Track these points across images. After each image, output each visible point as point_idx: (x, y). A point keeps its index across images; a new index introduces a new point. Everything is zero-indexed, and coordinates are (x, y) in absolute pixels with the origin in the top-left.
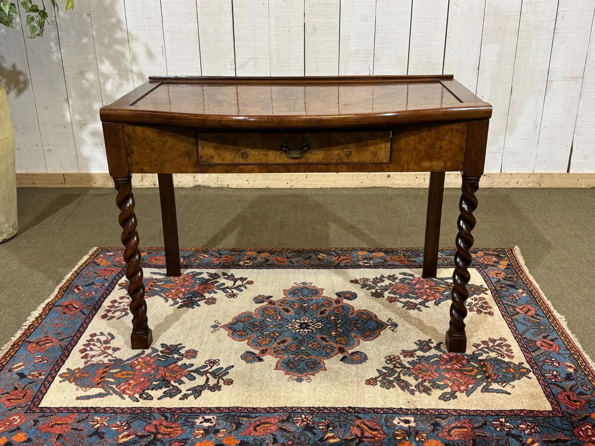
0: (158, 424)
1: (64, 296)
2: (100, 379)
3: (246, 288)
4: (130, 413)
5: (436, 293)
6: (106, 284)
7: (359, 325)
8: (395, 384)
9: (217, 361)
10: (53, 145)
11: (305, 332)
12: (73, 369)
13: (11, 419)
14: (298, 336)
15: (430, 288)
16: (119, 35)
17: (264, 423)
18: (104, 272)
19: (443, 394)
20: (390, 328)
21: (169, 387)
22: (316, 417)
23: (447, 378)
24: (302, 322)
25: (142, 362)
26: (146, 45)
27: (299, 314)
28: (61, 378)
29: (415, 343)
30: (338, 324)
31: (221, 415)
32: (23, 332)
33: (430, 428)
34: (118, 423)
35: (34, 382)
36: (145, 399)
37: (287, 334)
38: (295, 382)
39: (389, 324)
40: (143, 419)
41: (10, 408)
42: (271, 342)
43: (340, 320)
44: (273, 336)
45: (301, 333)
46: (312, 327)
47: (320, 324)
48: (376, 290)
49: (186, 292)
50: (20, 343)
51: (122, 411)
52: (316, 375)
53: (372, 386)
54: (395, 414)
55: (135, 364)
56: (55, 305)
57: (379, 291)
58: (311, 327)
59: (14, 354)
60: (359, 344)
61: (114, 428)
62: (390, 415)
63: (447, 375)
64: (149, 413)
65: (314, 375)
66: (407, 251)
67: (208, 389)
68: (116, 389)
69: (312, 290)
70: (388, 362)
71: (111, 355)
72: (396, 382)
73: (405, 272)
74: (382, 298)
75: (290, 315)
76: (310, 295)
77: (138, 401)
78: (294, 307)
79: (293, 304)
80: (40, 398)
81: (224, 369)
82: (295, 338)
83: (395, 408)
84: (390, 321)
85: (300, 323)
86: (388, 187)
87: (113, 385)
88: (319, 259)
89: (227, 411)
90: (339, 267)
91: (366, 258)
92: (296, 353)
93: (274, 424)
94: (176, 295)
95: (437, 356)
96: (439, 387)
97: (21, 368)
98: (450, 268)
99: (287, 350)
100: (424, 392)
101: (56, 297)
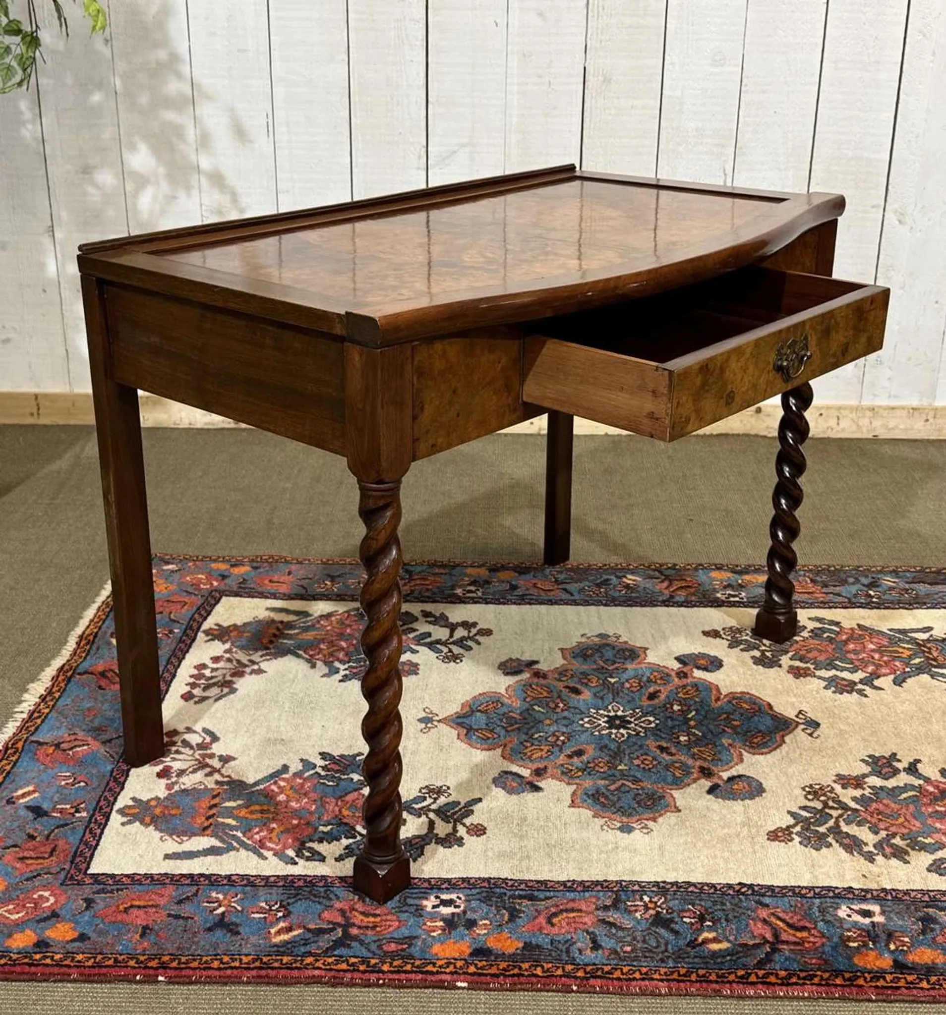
0: (346, 907)
1: (92, 652)
2: (208, 818)
3: (479, 643)
4: (284, 886)
5: (893, 660)
6: (176, 631)
7: (735, 723)
8: (830, 839)
9: (444, 788)
10: (15, 329)
11: (623, 735)
12: (145, 799)
13: (35, 896)
14: (607, 742)
15: (879, 650)
16: (174, 87)
17: (567, 911)
18: (165, 604)
19: (935, 861)
20: (803, 730)
21: (355, 837)
22: (674, 899)
23: (940, 829)
24: (612, 714)
25: (288, 788)
26: (232, 110)
27: (602, 698)
28: (123, 816)
29: (863, 761)
30: (690, 719)
31: (474, 891)
32: (18, 724)
33: (915, 927)
34: (263, 904)
35: (67, 825)
36: (308, 859)
37: (583, 737)
38: (618, 833)
39: (801, 721)
40: (312, 897)
41: (30, 875)
42: (553, 753)
43: (694, 713)
44: (555, 742)
45: (613, 736)
46: (636, 725)
47: (652, 719)
48: (763, 652)
49: (352, 649)
50: (20, 745)
51: (267, 882)
52: (660, 820)
53: (783, 844)
54: (839, 898)
55: (273, 791)
56: (78, 671)
57: (768, 654)
58: (633, 725)
59: (12, 768)
60: (742, 760)
61: (257, 916)
62: (828, 900)
63: (938, 825)
64: (323, 887)
65: (654, 820)
66: (818, 573)
67: (437, 843)
68: (245, 839)
69: (624, 650)
70: (810, 797)
71: (219, 771)
72: (832, 836)
73: (820, 616)
74: (776, 668)
75: (584, 700)
76: (618, 661)
77: (296, 863)
78: (590, 684)
79: (586, 678)
80: (88, 855)
81: (462, 804)
82: (602, 747)
83: (837, 888)
84: (801, 716)
85: (607, 716)
86: (756, 436)
87: (237, 831)
88: (627, 586)
89: (486, 884)
90: (674, 603)
91: (729, 586)
92: (611, 778)
93: (588, 913)
94: (331, 654)
95: (913, 788)
96: (924, 848)
97: (32, 797)
98: (917, 608)
99: (588, 770)
100: (895, 857)
101: (75, 653)
